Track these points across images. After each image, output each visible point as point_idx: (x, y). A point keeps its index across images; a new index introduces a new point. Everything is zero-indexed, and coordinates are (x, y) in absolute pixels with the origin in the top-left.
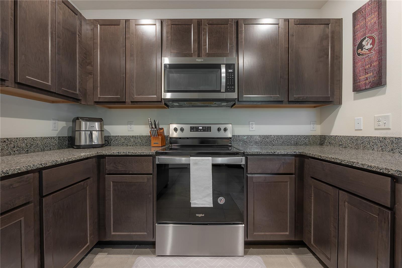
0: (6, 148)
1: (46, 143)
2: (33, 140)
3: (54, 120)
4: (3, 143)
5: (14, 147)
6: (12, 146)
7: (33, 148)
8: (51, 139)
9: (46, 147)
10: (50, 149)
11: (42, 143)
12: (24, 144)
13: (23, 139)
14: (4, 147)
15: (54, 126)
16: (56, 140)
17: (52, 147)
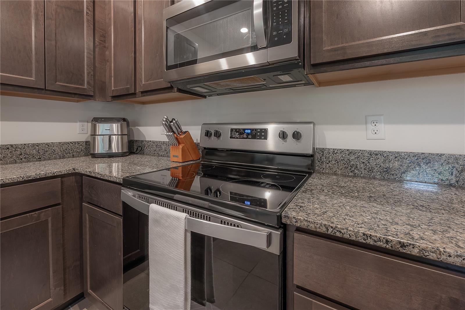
0: (9, 155)
1: (66, 149)
2: (48, 145)
3: (80, 121)
4: (5, 150)
5: (21, 154)
6: (19, 153)
7: (48, 155)
8: (74, 144)
9: (67, 153)
10: (73, 156)
11: (61, 149)
12: (34, 151)
13: (33, 145)
14: (8, 154)
15: (81, 128)
16: (81, 145)
17: (75, 153)
